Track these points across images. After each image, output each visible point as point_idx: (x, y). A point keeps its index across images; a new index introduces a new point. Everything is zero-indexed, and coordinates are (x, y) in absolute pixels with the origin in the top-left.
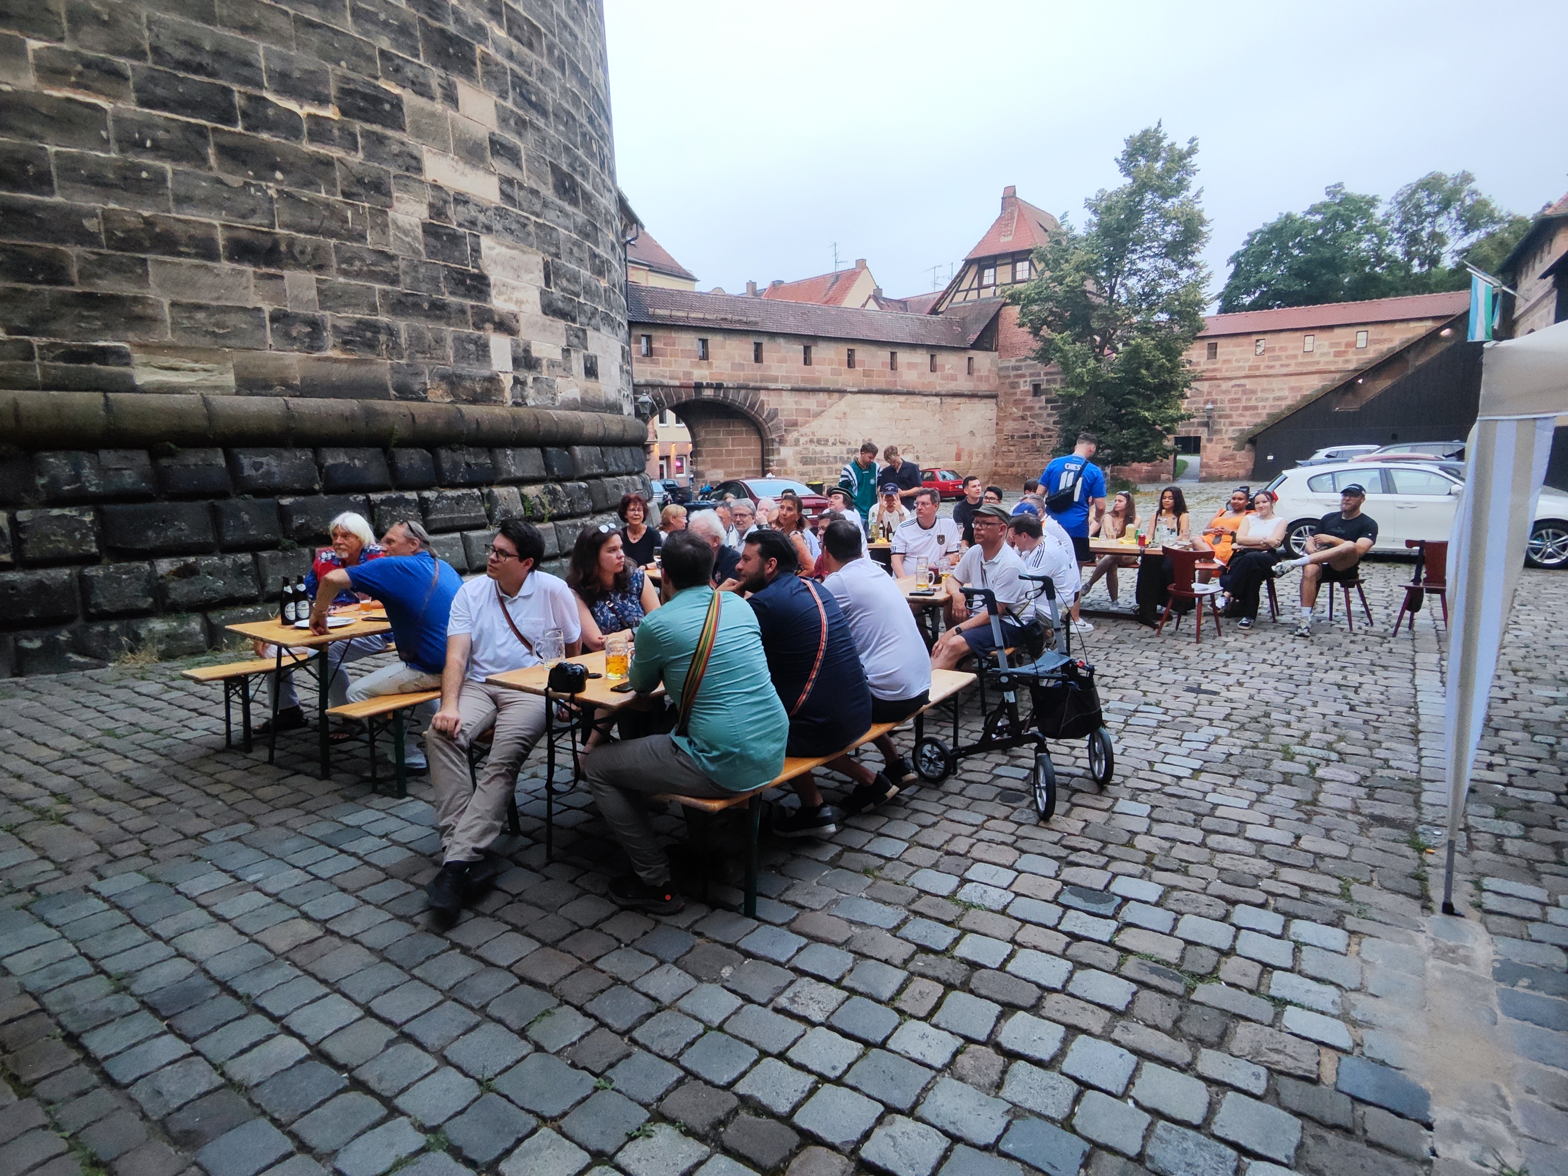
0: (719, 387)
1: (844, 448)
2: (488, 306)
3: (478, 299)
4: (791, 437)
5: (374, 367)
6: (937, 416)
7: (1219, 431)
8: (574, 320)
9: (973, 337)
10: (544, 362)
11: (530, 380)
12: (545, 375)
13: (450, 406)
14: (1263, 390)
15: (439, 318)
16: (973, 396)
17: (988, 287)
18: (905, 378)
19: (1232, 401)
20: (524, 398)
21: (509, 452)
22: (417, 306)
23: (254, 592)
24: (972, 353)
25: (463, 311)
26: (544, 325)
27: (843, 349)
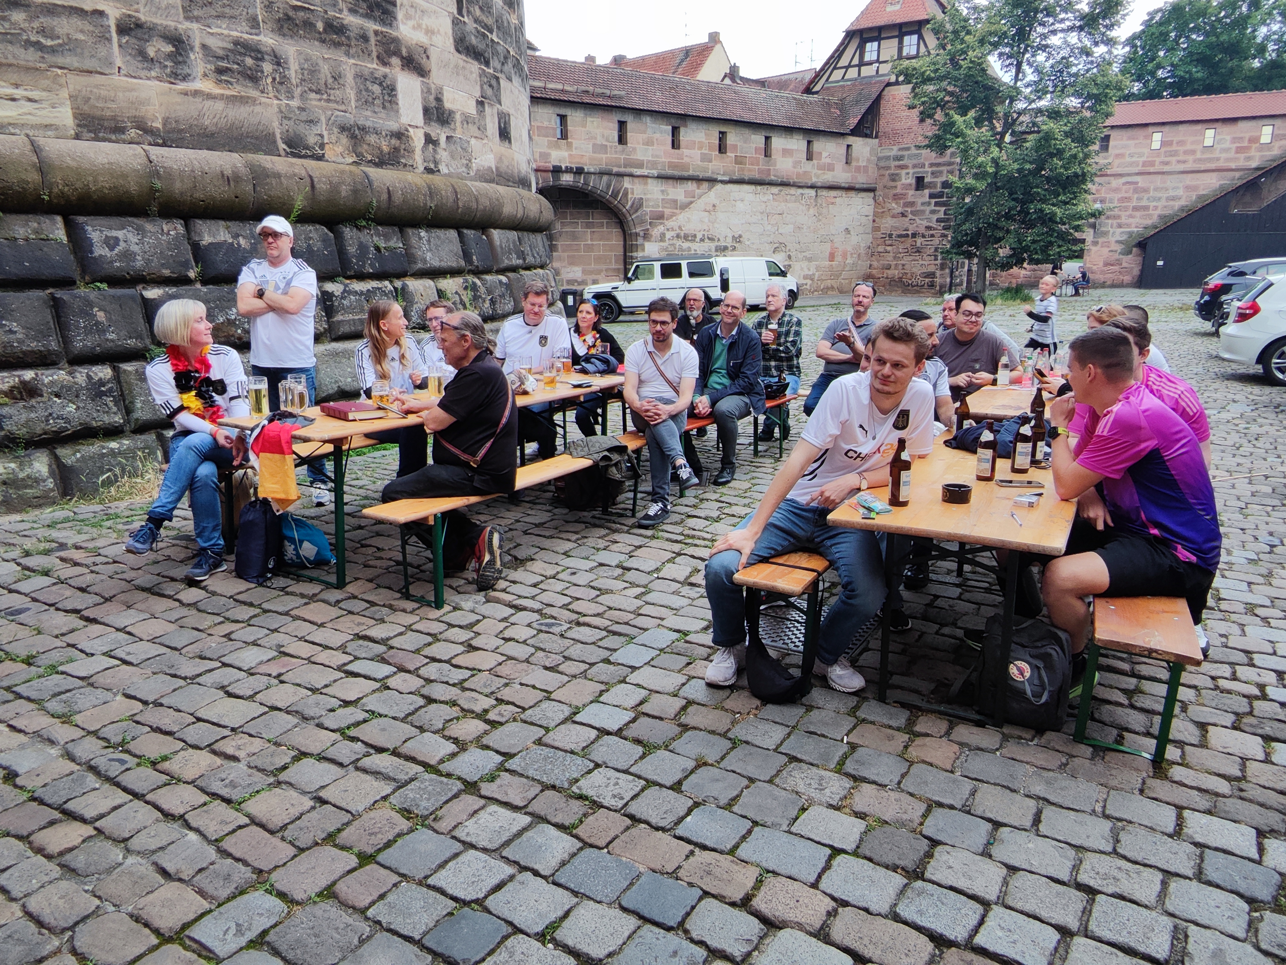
0: (579, 171)
1: (713, 245)
2: (394, 33)
3: (383, 22)
4: (656, 232)
5: (258, 109)
6: (812, 211)
7: (1105, 234)
8: (487, 64)
9: (853, 122)
10: (458, 117)
11: (443, 139)
12: (458, 134)
13: (353, 168)
14: (1156, 189)
15: (337, 45)
16: (850, 189)
17: (870, 63)
18: (778, 167)
19: (1122, 200)
20: (436, 163)
21: (423, 233)
22: (308, 25)
23: (118, 419)
24: (851, 140)
25: (365, 38)
26: (456, 66)
27: (714, 132)
